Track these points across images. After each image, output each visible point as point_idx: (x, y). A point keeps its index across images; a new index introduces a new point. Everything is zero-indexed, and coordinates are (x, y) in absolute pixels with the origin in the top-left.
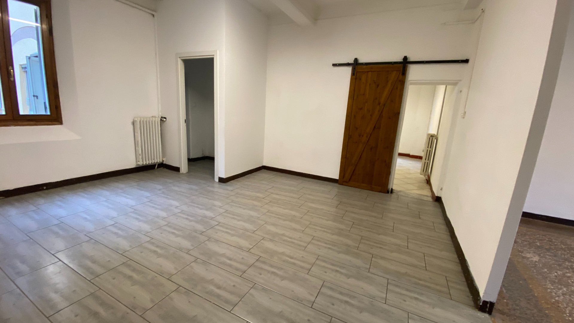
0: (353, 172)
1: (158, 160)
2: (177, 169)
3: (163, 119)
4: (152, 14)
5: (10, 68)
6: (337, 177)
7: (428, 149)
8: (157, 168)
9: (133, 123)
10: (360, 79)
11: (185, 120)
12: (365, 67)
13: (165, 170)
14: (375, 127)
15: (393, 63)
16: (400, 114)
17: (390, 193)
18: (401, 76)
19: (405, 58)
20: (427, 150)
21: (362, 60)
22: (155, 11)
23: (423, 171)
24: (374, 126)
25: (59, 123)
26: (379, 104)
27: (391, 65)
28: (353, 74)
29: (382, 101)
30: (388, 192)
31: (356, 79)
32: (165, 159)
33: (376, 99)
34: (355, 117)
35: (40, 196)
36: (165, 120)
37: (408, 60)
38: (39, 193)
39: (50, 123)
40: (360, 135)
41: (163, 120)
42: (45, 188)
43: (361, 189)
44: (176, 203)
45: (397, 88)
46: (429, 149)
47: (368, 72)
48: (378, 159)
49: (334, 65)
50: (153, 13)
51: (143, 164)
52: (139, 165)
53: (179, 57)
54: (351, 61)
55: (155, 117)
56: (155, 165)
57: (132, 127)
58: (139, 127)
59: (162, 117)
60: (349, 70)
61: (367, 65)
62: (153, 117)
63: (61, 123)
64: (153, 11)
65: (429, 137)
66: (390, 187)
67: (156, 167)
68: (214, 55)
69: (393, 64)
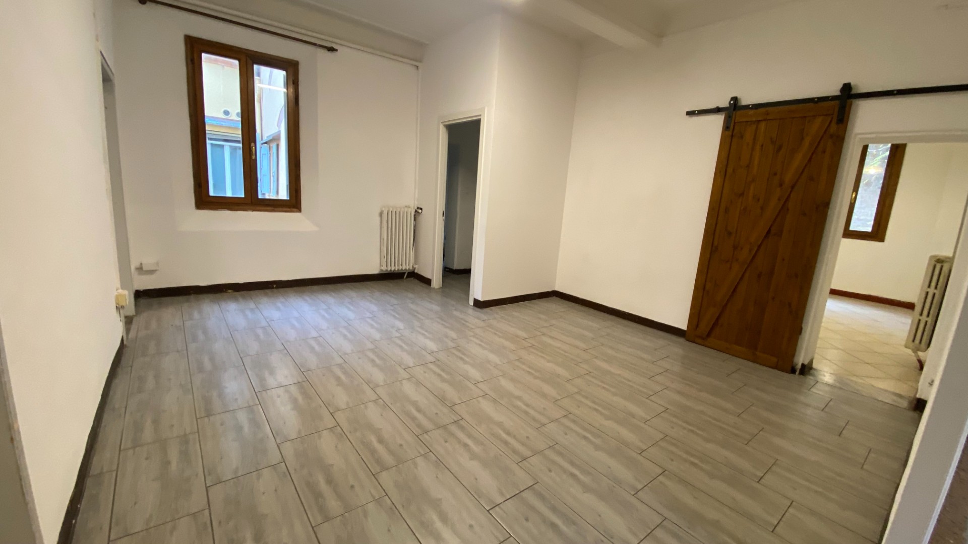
0: (718, 319)
1: (406, 266)
2: (427, 282)
3: (418, 210)
4: (415, 66)
5: (253, 144)
6: (684, 326)
7: (928, 290)
8: (407, 277)
9: (381, 214)
10: (742, 137)
11: (443, 212)
12: (751, 112)
13: (416, 281)
14: (769, 232)
15: (816, 100)
16: (831, 206)
17: (797, 373)
18: (834, 127)
19: (847, 87)
20: (927, 293)
21: (747, 99)
22: (420, 61)
23: (913, 341)
24: (768, 229)
25: (298, 210)
26: (781, 185)
27: (811, 105)
28: (726, 127)
29: (789, 177)
30: (793, 371)
31: (732, 136)
32: (417, 266)
33: (775, 174)
34: (727, 210)
35: (266, 295)
36: (420, 211)
37: (854, 92)
38: (268, 291)
39: (289, 209)
40: (735, 247)
41: (418, 212)
42: (275, 286)
43: (730, 356)
44: (400, 325)
45: (824, 152)
46: (932, 291)
47: (759, 121)
48: (773, 298)
49: (690, 113)
50: (417, 64)
51: (387, 270)
52: (382, 270)
53: (442, 123)
54: (724, 103)
55: (409, 207)
56: (404, 273)
57: (378, 219)
58: (386, 219)
59: (418, 208)
60: (718, 121)
61: (757, 109)
62: (406, 207)
63: (299, 210)
64: (416, 61)
65: (933, 263)
66: (801, 359)
67: (405, 277)
68: (480, 115)
69: (816, 102)
